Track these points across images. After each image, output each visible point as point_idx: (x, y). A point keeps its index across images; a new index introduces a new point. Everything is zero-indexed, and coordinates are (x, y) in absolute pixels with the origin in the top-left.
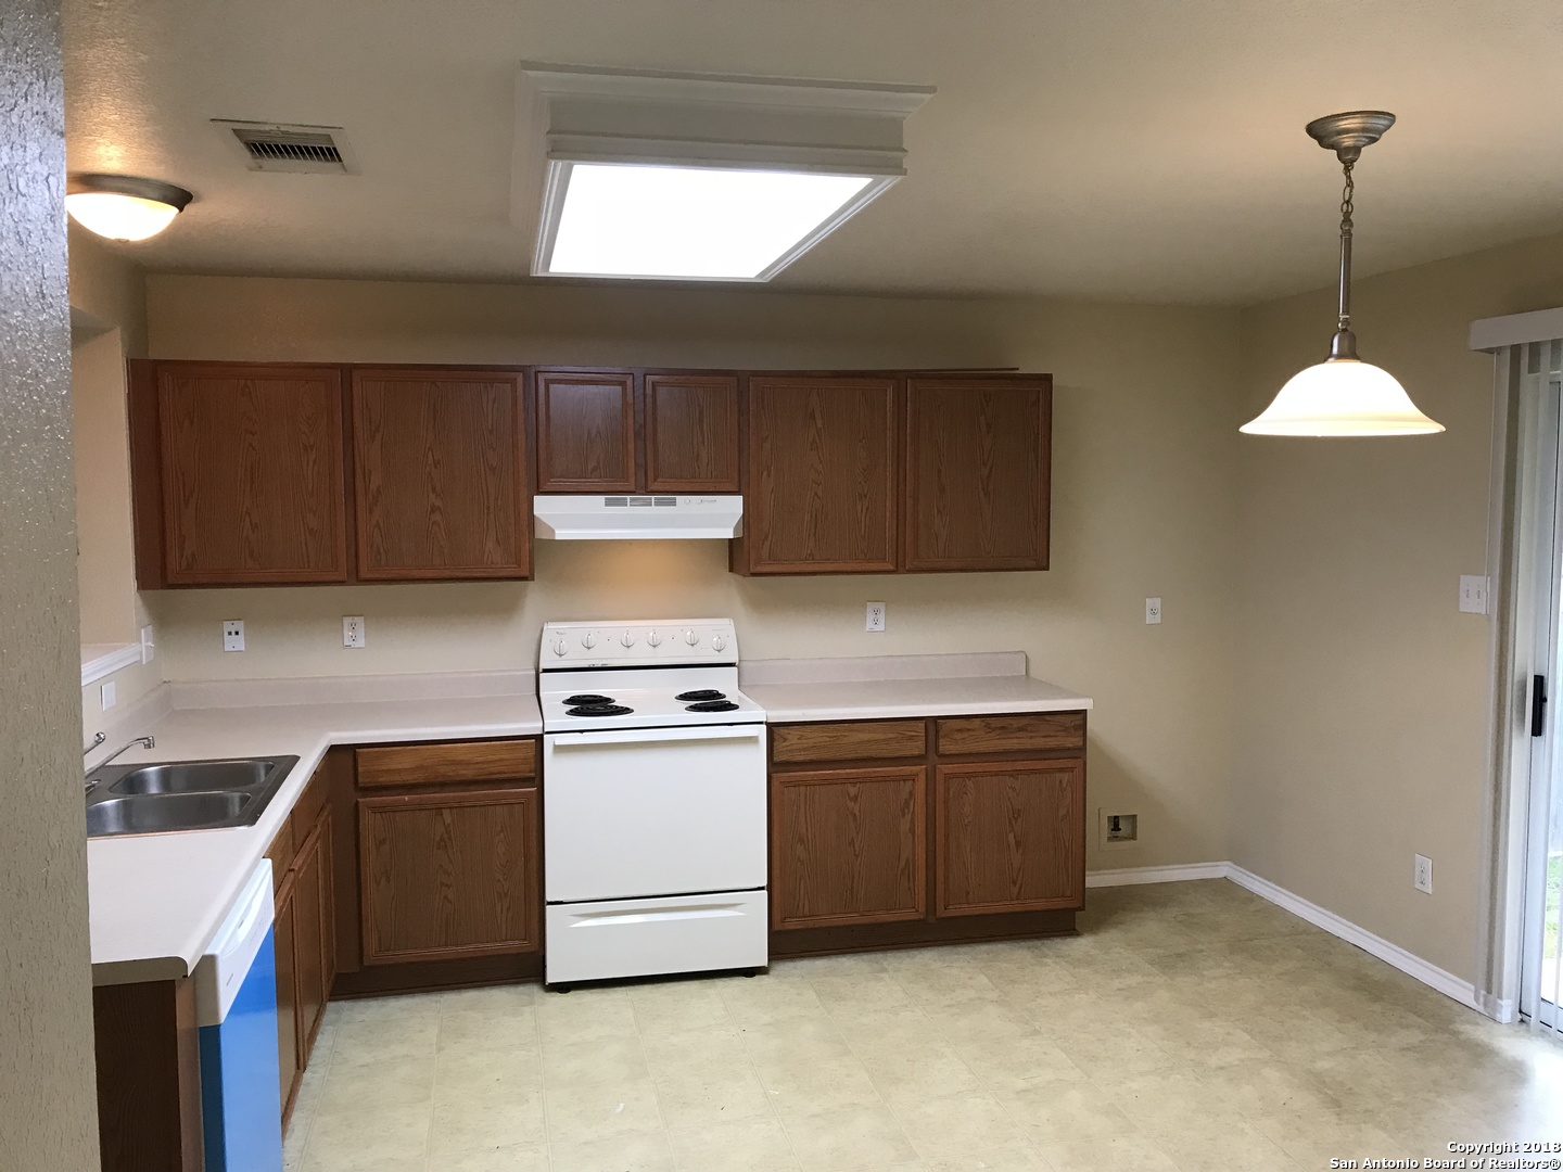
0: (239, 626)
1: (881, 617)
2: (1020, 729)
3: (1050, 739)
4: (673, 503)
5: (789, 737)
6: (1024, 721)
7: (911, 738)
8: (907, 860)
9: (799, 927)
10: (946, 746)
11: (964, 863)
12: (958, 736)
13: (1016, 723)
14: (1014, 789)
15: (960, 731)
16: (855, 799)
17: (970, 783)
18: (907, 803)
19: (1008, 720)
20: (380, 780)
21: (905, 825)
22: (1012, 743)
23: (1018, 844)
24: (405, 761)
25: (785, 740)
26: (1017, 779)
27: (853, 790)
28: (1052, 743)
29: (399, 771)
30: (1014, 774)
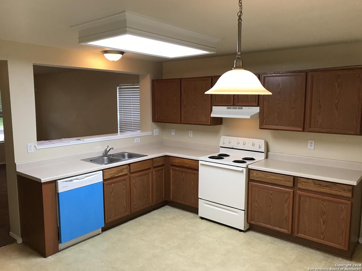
0: (174, 130)
1: (313, 145)
2: (326, 186)
3: (338, 192)
4: (242, 109)
5: (254, 173)
6: (327, 184)
7: (289, 181)
8: (286, 216)
9: (254, 224)
10: (299, 186)
11: (304, 222)
12: (303, 183)
13: (325, 184)
14: (323, 205)
15: (305, 182)
16: (272, 194)
17: (308, 199)
18: (287, 199)
19: (323, 183)
20: (174, 164)
21: (286, 205)
22: (322, 190)
23: (324, 222)
24: (177, 161)
25: (253, 174)
26: (325, 202)
27: (271, 192)
28: (339, 193)
29: (176, 163)
30: (324, 200)
